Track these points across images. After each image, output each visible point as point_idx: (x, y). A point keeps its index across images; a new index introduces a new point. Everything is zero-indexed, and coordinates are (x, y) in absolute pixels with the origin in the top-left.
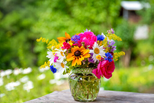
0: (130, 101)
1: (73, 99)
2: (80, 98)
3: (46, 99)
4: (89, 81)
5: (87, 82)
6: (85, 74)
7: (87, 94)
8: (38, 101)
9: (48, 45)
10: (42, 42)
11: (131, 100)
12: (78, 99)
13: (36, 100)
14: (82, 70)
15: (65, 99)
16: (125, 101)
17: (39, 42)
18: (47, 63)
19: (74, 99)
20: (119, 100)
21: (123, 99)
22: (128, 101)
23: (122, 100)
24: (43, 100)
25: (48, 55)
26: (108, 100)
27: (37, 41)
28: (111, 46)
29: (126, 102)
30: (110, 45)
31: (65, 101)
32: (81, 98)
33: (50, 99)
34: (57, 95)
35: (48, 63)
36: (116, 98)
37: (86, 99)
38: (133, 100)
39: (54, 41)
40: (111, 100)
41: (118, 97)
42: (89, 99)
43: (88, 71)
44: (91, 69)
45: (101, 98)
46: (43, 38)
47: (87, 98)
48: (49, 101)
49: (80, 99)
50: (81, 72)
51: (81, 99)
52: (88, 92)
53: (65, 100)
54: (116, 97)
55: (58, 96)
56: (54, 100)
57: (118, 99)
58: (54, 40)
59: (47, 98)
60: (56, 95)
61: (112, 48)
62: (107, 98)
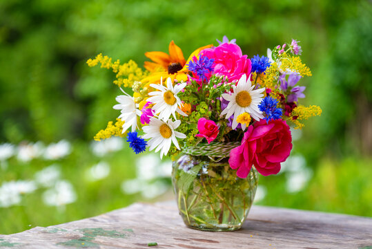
0: (333, 233)
1: (183, 224)
2: (200, 220)
3: (110, 221)
4: (225, 176)
5: (221, 178)
6: (216, 159)
7: (218, 210)
8: (89, 225)
9: (117, 76)
10: (101, 67)
11: (335, 231)
12: (197, 225)
13: (85, 223)
14: (209, 147)
15: (160, 222)
16: (320, 232)
17: (93, 67)
18: (113, 124)
19: (186, 222)
20: (305, 230)
21: (314, 229)
22: (325, 233)
23: (311, 231)
24: (103, 222)
25: (118, 103)
26: (273, 229)
27: (89, 65)
28: (288, 86)
29: (320, 235)
30: (286, 84)
31: (160, 227)
32: (202, 222)
33: (121, 222)
34: (141, 213)
35: (117, 124)
36: (297, 225)
37: (216, 224)
38: (341, 232)
39: (132, 65)
40: (282, 230)
41: (304, 224)
42: (224, 225)
43: (224, 150)
44: (233, 144)
45: (258, 225)
46: (103, 55)
47: (218, 221)
48: (118, 224)
49: (199, 223)
50: (205, 152)
51: (204, 224)
52: (223, 205)
53: (161, 224)
54: (298, 223)
55: (142, 216)
56: (131, 223)
57: (302, 228)
58: (134, 63)
59: (115, 219)
60: (138, 213)
61: (291, 91)
62: (272, 224)
